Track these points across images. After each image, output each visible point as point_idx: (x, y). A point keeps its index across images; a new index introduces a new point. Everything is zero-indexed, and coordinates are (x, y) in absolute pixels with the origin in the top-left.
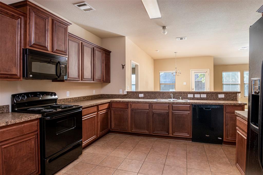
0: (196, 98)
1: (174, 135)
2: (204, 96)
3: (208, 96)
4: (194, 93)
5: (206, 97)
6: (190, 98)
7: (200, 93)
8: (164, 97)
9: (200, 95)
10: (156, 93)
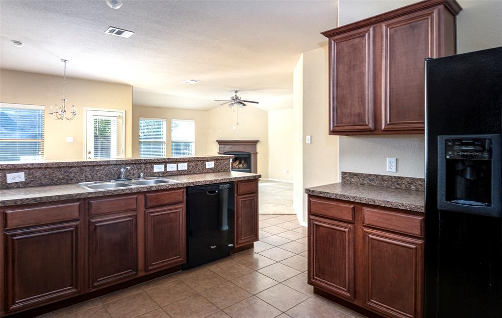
0: (170, 172)
1: (151, 270)
2: (183, 167)
3: (190, 166)
4: (165, 162)
5: (187, 169)
6: (158, 172)
7: (176, 161)
8: (95, 177)
9: (176, 164)
10: (71, 167)
